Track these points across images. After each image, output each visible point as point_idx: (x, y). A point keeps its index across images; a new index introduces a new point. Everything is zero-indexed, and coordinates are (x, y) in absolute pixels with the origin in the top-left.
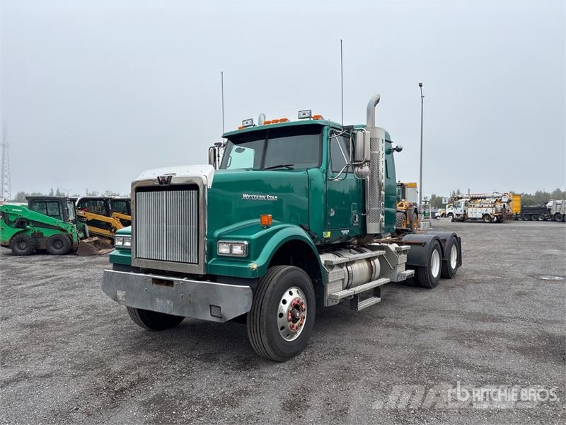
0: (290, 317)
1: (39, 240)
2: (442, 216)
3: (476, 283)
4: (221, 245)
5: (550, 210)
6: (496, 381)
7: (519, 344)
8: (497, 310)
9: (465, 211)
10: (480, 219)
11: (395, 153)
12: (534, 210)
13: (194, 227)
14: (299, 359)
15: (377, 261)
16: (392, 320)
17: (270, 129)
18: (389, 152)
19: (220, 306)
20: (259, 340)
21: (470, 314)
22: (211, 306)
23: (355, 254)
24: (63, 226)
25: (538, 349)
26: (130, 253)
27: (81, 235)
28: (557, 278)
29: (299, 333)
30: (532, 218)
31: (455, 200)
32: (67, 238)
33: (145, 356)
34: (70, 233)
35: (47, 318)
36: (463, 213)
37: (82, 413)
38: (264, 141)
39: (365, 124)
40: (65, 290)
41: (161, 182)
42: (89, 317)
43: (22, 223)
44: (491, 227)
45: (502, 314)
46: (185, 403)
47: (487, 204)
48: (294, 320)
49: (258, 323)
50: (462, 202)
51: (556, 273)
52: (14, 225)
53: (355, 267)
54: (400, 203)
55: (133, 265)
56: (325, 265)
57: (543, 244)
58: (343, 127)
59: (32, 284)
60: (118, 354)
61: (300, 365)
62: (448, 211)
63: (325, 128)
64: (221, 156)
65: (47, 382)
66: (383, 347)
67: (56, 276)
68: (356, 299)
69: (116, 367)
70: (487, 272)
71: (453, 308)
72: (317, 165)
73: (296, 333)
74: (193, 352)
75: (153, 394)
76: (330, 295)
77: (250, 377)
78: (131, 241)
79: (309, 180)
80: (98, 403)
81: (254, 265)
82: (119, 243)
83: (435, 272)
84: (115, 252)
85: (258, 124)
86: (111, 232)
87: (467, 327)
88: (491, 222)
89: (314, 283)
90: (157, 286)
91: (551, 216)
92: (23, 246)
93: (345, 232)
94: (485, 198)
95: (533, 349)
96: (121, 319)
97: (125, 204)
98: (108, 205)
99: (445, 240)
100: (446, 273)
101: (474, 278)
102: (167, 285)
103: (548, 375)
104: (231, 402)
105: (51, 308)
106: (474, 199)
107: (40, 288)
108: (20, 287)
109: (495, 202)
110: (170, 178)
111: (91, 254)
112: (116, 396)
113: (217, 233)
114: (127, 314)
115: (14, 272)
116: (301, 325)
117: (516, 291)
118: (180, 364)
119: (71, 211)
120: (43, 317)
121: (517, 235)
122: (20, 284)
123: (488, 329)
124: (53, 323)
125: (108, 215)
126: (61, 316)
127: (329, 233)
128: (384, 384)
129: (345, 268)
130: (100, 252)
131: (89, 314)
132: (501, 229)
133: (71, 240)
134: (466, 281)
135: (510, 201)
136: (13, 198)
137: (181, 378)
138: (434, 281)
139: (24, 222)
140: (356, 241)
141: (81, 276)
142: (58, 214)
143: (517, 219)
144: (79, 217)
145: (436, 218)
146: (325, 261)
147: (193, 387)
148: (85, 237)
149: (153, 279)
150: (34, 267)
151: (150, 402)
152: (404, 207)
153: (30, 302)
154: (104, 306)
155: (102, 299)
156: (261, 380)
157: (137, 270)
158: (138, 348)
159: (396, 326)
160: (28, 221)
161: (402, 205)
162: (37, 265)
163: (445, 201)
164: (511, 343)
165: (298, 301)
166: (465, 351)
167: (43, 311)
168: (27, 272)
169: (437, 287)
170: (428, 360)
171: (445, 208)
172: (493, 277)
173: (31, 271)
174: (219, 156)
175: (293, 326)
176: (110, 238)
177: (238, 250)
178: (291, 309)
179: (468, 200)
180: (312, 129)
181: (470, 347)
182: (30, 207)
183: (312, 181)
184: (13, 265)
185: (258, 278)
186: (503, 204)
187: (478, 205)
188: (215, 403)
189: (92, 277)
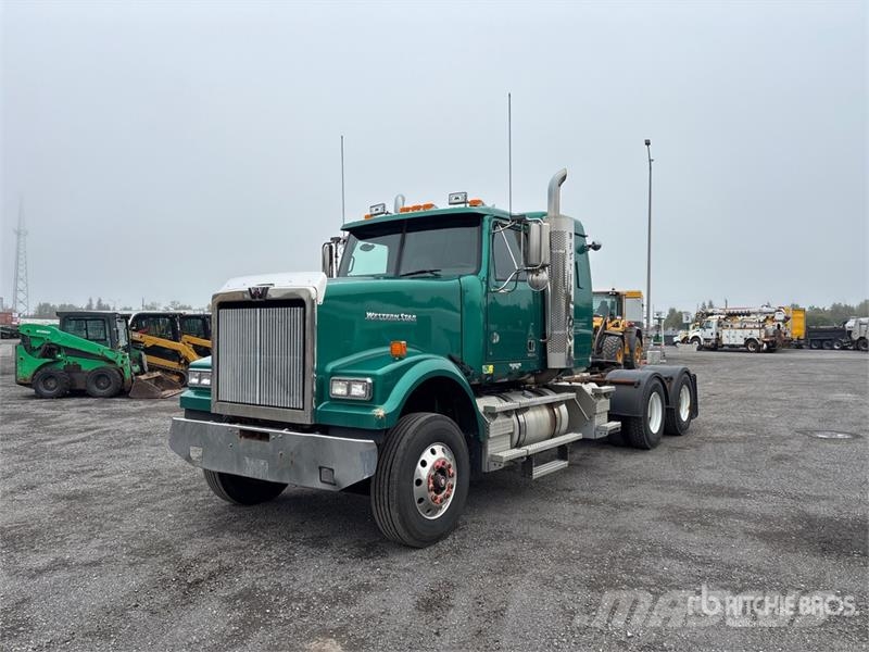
0: (431, 485)
1: (76, 376)
2: (683, 342)
3: (718, 442)
4: (335, 384)
5: (850, 332)
6: (718, 577)
7: (762, 528)
8: (740, 481)
9: (718, 334)
10: (741, 346)
11: (591, 252)
12: (826, 333)
13: (299, 358)
14: (445, 545)
15: (563, 408)
16: (585, 494)
17: (409, 220)
18: (582, 250)
19: (333, 467)
20: (387, 517)
21: (700, 486)
22: (320, 468)
23: (530, 397)
24: (110, 356)
25: (789, 535)
26: (209, 394)
27: (136, 368)
28: (840, 436)
29: (445, 508)
30: (824, 345)
31: (702, 318)
32: (116, 372)
33: (228, 539)
34: (120, 365)
35: (90, 486)
36: (714, 336)
37: (144, 610)
38: (399, 235)
39: (546, 211)
40: (114, 448)
41: (253, 296)
42: (151, 485)
43: (50, 350)
44: (757, 359)
45: (746, 486)
46: (284, 599)
47: (751, 323)
48: (438, 489)
49: (386, 492)
50: (714, 320)
51: (841, 428)
52: (38, 353)
53: (530, 416)
54: (614, 322)
55: (213, 411)
56: (484, 413)
57: (831, 385)
58: (511, 216)
59: (67, 439)
60: (191, 536)
61: (446, 553)
62: (691, 334)
63: (486, 218)
64: (340, 255)
65: (95, 570)
66: (566, 529)
67: (101, 428)
68: (529, 461)
69: (189, 552)
70: (737, 427)
71: (677, 478)
72: (474, 269)
73: (441, 508)
74: (297, 535)
75: (239, 587)
76: (492, 456)
77: (374, 568)
78: (211, 378)
79: (462, 292)
80: (165, 598)
81: (380, 411)
82: (194, 381)
83: (655, 426)
84: (188, 393)
85: (392, 211)
86: (180, 364)
87: (690, 503)
88: (758, 351)
89: (467, 439)
90: (248, 440)
91: (853, 342)
92: (52, 383)
93: (516, 366)
94: (748, 314)
95: (780, 535)
96: (196, 489)
97: (200, 322)
98: (175, 324)
99: (671, 379)
100: (672, 427)
101: (715, 435)
102: (260, 439)
103: (795, 570)
104: (346, 600)
105: (96, 473)
106: (731, 315)
107: (78, 445)
108: (49, 443)
109: (765, 321)
110: (265, 290)
111: (151, 397)
112: (190, 589)
113: (330, 367)
114: (204, 483)
115: (39, 422)
116: (448, 496)
117: (775, 453)
118: (277, 550)
119: (122, 333)
120: (85, 486)
121: (795, 371)
122: (49, 440)
123: (722, 506)
124: (99, 493)
125: (176, 339)
126: (110, 484)
127: (491, 367)
128: (560, 578)
129: (514, 417)
130: (163, 393)
131: (150, 482)
132: (771, 361)
133: (122, 376)
134: (702, 438)
135: (787, 319)
136: (31, 313)
137: (279, 568)
138: (653, 440)
139: (54, 349)
140: (532, 379)
141: (137, 428)
142: (102, 337)
143: (799, 347)
144: (134, 342)
145: (674, 344)
146: (485, 407)
147: (294, 580)
148: (142, 372)
149: (241, 430)
150: (68, 415)
151: (236, 598)
152: (620, 329)
153: (65, 465)
154: (170, 470)
155: (168, 459)
156: (389, 571)
157: (219, 418)
158: (218, 527)
159: (588, 502)
160: (59, 348)
161: (617, 325)
162: (72, 413)
163: (688, 319)
164: (752, 527)
165: (444, 463)
166: (682, 537)
167: (85, 478)
168: (58, 422)
169: (658, 448)
170: (627, 548)
171: (688, 329)
172: (743, 434)
173: (63, 421)
174: (336, 257)
175: (436, 498)
176: (178, 374)
177: (358, 391)
178: (433, 474)
179: (723, 317)
180: (469, 219)
181: (690, 530)
182: (63, 327)
183: (467, 294)
184: (37, 411)
185: (387, 430)
186: (776, 324)
187: (738, 325)
188: (324, 600)
189: (153, 430)
